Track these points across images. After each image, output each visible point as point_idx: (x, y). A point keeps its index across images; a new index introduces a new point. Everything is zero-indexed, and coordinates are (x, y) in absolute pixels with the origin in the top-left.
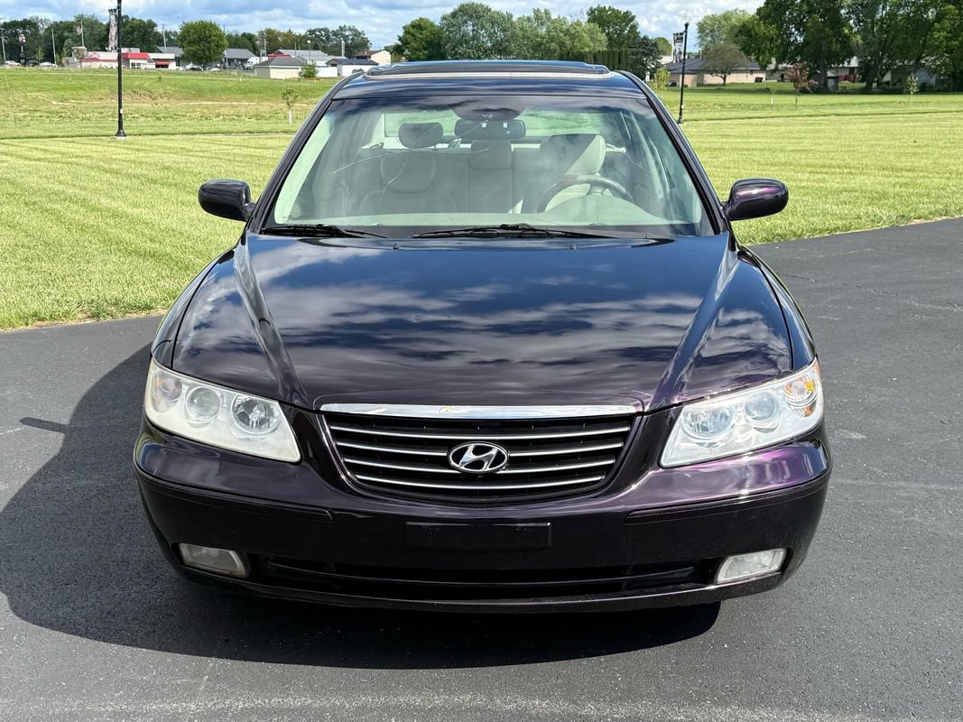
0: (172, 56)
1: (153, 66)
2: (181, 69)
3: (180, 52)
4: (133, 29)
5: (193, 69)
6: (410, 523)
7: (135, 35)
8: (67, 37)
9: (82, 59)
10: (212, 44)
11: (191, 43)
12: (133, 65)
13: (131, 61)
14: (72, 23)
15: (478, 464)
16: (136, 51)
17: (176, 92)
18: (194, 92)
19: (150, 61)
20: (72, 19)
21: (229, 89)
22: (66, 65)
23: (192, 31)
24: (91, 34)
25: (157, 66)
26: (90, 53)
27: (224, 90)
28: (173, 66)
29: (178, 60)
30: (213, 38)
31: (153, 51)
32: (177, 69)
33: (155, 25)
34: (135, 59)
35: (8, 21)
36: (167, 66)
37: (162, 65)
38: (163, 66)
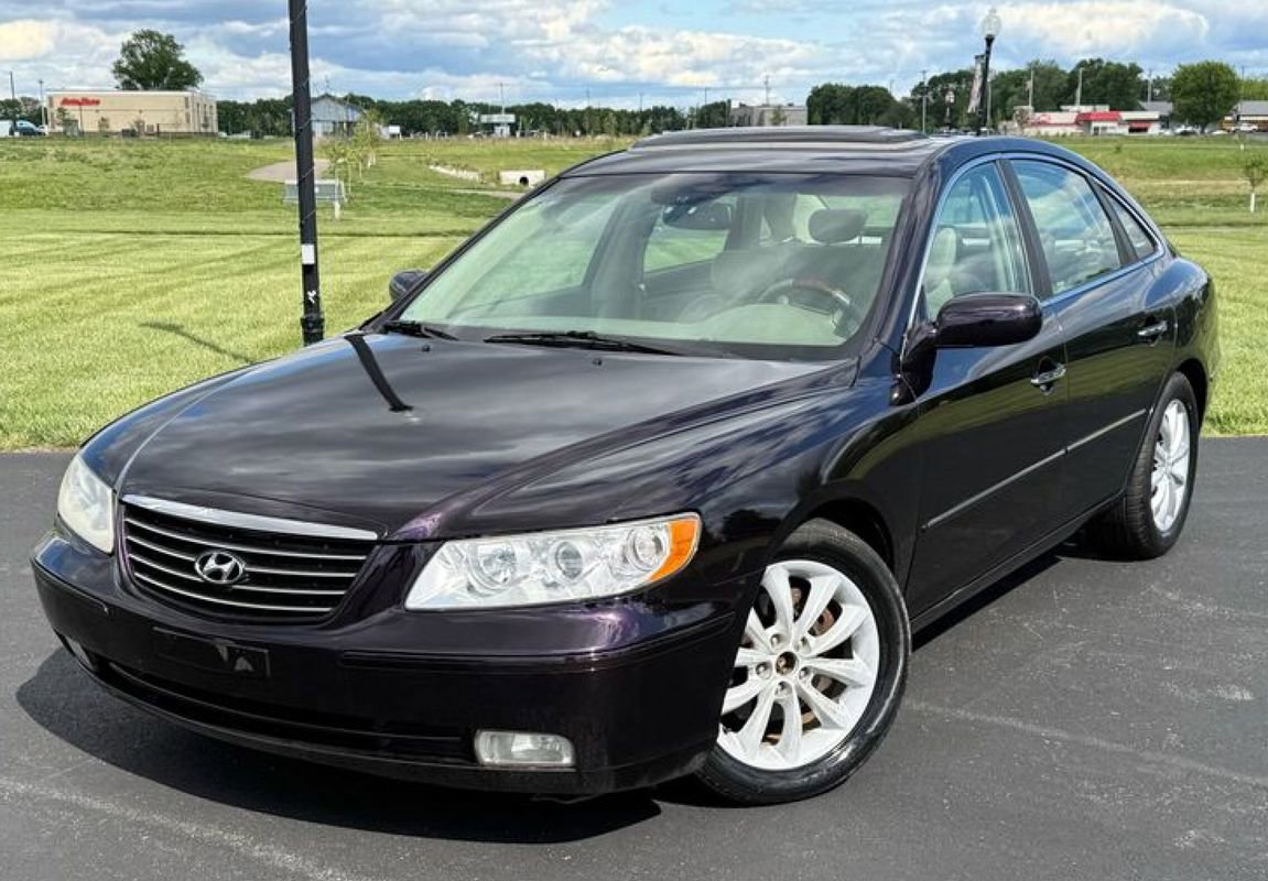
0: (1155, 115)
1: (1125, 130)
2: (1168, 133)
3: (1167, 108)
4: (1107, 78)
5: (1185, 133)
6: (156, 628)
7: (1110, 85)
8: (1012, 94)
9: (1023, 123)
10: (1219, 95)
11: (1186, 94)
12: (1096, 129)
13: (1094, 125)
14: (1023, 73)
15: (217, 574)
16: (1105, 109)
17: (1139, 167)
18: (1166, 167)
19: (1121, 123)
20: (1023, 67)
21: (1221, 162)
22: (1002, 133)
23: (1191, 77)
24: (1046, 88)
25: (1131, 130)
26: (1038, 115)
27: (1212, 163)
28: (1154, 130)
29: (1165, 121)
30: (1222, 85)
31: (1130, 108)
32: (1160, 134)
33: (1140, 71)
34: (1101, 120)
35: (938, 74)
36: (1145, 130)
37: (1138, 128)
38: (1138, 130)
